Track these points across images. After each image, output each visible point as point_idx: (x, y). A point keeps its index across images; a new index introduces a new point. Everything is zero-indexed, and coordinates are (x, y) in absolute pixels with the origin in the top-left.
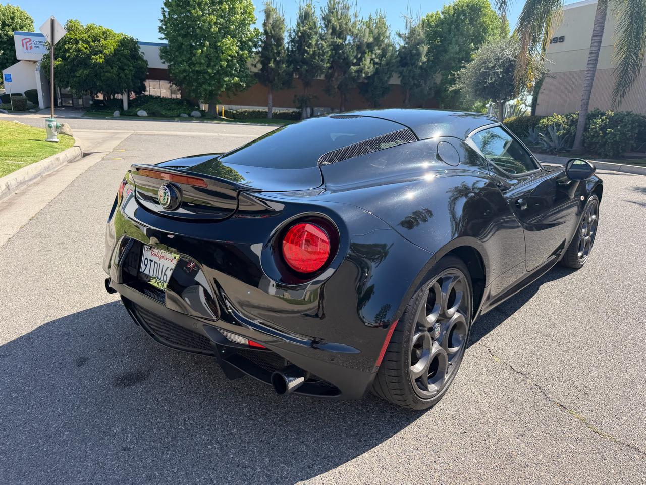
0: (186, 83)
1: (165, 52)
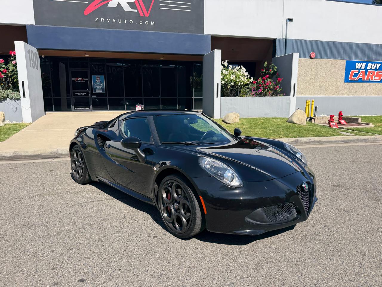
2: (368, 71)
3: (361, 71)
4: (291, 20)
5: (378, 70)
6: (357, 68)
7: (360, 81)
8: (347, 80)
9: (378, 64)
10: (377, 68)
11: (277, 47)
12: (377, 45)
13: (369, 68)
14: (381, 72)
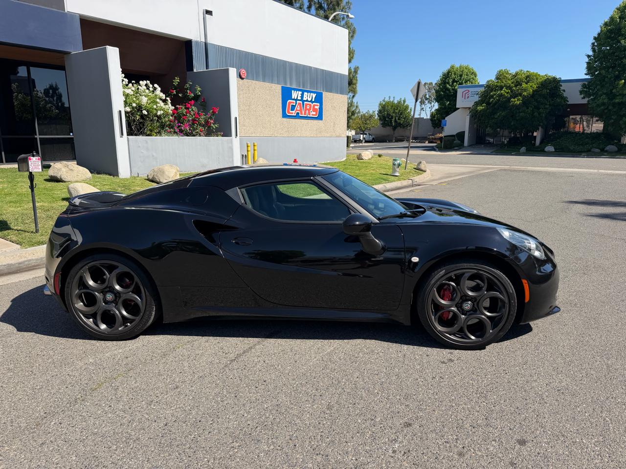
2: (305, 103)
3: (298, 102)
4: (209, 12)
5: (313, 102)
6: (293, 98)
7: (297, 116)
8: (285, 115)
9: (313, 94)
10: (313, 100)
11: (194, 54)
12: (310, 68)
13: (306, 99)
14: (317, 105)
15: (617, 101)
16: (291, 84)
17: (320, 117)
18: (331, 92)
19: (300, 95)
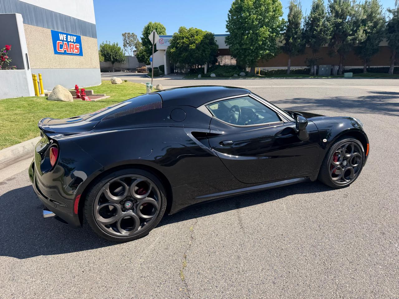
0: (238, 57)
1: (228, 39)
2: (69, 43)
3: (64, 42)
5: (75, 43)
7: (65, 53)
8: (56, 52)
9: (74, 37)
10: (75, 41)
12: (70, 17)
13: (69, 41)
14: (78, 45)
15: (244, 47)
16: (58, 29)
17: (81, 54)
18: (86, 36)
19: (65, 38)
